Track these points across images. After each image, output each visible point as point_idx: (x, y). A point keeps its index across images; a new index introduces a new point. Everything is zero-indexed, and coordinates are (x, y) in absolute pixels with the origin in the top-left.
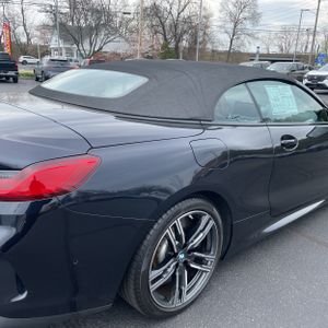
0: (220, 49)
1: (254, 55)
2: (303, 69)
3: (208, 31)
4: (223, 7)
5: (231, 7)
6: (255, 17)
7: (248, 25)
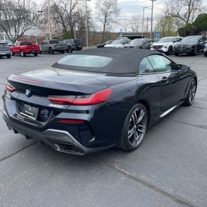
0: (98, 31)
1: (119, 34)
2: (149, 42)
3: (90, 20)
4: (97, 5)
5: (102, 5)
6: (116, 11)
7: (113, 16)
